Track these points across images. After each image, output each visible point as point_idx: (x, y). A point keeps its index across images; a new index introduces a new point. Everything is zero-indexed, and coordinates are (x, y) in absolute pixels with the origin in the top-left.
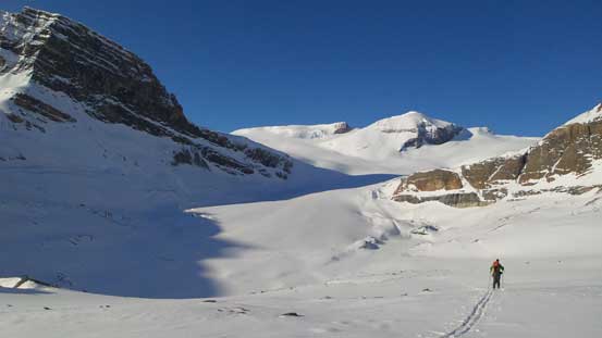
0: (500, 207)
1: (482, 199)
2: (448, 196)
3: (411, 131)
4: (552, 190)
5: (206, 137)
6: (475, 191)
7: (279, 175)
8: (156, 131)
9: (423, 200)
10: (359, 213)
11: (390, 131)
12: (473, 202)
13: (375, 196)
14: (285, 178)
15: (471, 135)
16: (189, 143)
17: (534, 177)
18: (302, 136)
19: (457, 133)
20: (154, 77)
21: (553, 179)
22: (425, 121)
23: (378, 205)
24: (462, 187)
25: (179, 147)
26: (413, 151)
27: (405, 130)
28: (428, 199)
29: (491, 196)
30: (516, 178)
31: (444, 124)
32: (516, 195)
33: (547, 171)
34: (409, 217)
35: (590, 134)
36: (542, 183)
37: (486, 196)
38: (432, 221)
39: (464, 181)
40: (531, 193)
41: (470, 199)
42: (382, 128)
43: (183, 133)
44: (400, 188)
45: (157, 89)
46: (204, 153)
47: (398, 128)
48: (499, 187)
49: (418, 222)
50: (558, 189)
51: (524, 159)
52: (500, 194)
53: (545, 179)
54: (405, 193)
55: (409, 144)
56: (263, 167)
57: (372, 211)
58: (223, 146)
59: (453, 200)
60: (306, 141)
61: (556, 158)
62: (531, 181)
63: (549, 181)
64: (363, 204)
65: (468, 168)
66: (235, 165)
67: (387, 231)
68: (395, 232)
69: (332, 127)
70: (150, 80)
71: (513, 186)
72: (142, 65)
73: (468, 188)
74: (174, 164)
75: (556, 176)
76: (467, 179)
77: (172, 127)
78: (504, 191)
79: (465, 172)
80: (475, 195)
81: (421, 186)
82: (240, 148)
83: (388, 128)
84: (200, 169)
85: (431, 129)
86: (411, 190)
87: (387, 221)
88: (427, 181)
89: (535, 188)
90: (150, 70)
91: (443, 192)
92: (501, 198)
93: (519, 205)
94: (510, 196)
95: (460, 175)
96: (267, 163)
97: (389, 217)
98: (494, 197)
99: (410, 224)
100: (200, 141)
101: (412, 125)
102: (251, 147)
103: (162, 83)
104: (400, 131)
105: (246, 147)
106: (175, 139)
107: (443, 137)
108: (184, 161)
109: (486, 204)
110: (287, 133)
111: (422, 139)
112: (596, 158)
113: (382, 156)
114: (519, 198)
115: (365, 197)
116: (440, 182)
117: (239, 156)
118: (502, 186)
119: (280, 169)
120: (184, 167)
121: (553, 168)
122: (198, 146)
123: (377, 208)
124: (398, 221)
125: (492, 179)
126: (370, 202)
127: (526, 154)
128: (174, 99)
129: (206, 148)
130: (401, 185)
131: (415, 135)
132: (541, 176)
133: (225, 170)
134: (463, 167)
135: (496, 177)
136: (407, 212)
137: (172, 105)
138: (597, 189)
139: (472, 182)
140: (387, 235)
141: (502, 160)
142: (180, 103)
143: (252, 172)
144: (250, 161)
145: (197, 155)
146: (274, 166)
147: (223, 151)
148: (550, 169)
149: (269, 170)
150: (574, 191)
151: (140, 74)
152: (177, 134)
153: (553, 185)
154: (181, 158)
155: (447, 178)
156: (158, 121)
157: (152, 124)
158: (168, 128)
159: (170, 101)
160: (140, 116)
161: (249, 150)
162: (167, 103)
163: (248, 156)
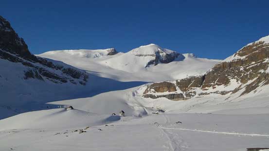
0: (192, 101)
1: (185, 97)
2: (170, 94)
3: (151, 55)
4: (214, 93)
5: (40, 62)
6: (182, 92)
7: (81, 83)
8: (13, 60)
9: (158, 97)
10: (127, 104)
11: (140, 55)
12: (181, 98)
13: (134, 95)
14: (84, 84)
15: (184, 58)
16: (32, 66)
17: (207, 86)
18: (88, 56)
19: (177, 57)
20: (12, 29)
21: (215, 87)
22: (159, 50)
23: (136, 100)
24: (176, 90)
25: (26, 68)
26: (152, 67)
27: (148, 55)
28: (160, 96)
29: (189, 95)
30: (200, 87)
31: (170, 52)
32: (200, 95)
33: (213, 84)
34: (151, 105)
35: (230, 67)
36: (210, 89)
37: (187, 95)
38: (162, 107)
39: (177, 88)
40: (206, 94)
41: (180, 97)
42: (136, 54)
43: (28, 60)
44: (147, 91)
45: (13, 35)
46: (40, 72)
47: (145, 54)
48: (193, 91)
49: (155, 108)
50: (216, 92)
51: (204, 78)
52: (193, 94)
53: (212, 87)
54: (149, 93)
55: (150, 63)
56: (72, 79)
57: (133, 103)
58: (50, 67)
59: (172, 97)
60: (91, 59)
61: (217, 78)
62: (206, 88)
63: (214, 88)
64: (128, 100)
65: (179, 81)
66: (57, 78)
67: (141, 112)
68: (145, 113)
69: (106, 51)
70: (9, 31)
71: (199, 90)
72: (5, 22)
73: (179, 91)
74: (26, 78)
75: (216, 86)
76: (179, 87)
77: (22, 57)
78: (195, 93)
79: (178, 83)
80: (182, 94)
81: (157, 90)
82: (59, 68)
83: (139, 54)
84: (39, 81)
85: (163, 54)
86: (152, 92)
87: (141, 108)
88: (159, 88)
89: (208, 92)
90: (10, 25)
91: (167, 93)
92: (193, 96)
93: (200, 100)
94: (197, 95)
95: (176, 85)
96: (74, 76)
97: (142, 106)
98: (190, 96)
99: (151, 109)
100: (37, 64)
101: (153, 53)
102: (65, 67)
103: (16, 32)
104: (146, 55)
105: (62, 67)
106: (24, 64)
107: (169, 59)
108: (30, 77)
109: (186, 99)
110: (79, 54)
111: (158, 60)
112: (232, 79)
113: (136, 70)
114: (201, 96)
115: (129, 96)
116: (166, 88)
117: (58, 73)
118: (194, 90)
119: (81, 79)
120: (31, 79)
121: (216, 82)
122: (37, 68)
123: (135, 101)
124: (146, 108)
125: (190, 87)
126: (132, 98)
127: (205, 75)
128: (22, 41)
129: (41, 69)
130: (147, 89)
131: (154, 58)
132: (210, 86)
133: (52, 80)
134: (177, 81)
135: (192, 86)
136: (150, 103)
137: (22, 44)
138: (231, 92)
139: (181, 88)
140: (141, 115)
141: (194, 77)
142: (26, 43)
143: (66, 82)
144: (65, 75)
145: (36, 72)
146: (78, 78)
147: (50, 70)
148: (214, 83)
149: (76, 80)
150: (223, 93)
151: (4, 27)
152: (25, 61)
153: (215, 90)
154: (29, 75)
155: (169, 86)
156: (14, 54)
157: (11, 56)
158: (19, 57)
159: (21, 42)
160: (5, 51)
161: (64, 69)
162: (19, 43)
163: (64, 72)
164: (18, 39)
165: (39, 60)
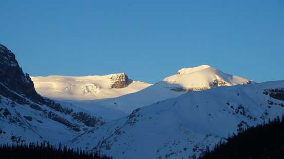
5: (48, 104)
8: (20, 101)
16: (40, 109)
20: (17, 62)
56: (86, 127)
66: (69, 125)
69: (107, 80)
70: (15, 65)
72: (10, 54)
77: (29, 98)
82: (68, 112)
96: (88, 124)
100: (45, 107)
102: (76, 111)
105: (72, 111)
106: (32, 106)
117: (69, 118)
122: (45, 111)
128: (28, 77)
129: (50, 113)
137: (28, 82)
143: (79, 130)
144: (76, 122)
147: (59, 114)
151: (9, 61)
152: (32, 103)
156: (21, 94)
157: (19, 96)
158: (26, 98)
159: (26, 79)
160: (12, 91)
161: (75, 114)
162: (25, 80)
163: (75, 118)
164: (23, 74)
165: (46, 101)
